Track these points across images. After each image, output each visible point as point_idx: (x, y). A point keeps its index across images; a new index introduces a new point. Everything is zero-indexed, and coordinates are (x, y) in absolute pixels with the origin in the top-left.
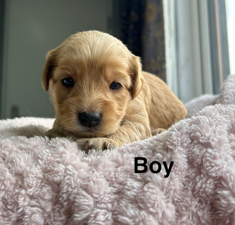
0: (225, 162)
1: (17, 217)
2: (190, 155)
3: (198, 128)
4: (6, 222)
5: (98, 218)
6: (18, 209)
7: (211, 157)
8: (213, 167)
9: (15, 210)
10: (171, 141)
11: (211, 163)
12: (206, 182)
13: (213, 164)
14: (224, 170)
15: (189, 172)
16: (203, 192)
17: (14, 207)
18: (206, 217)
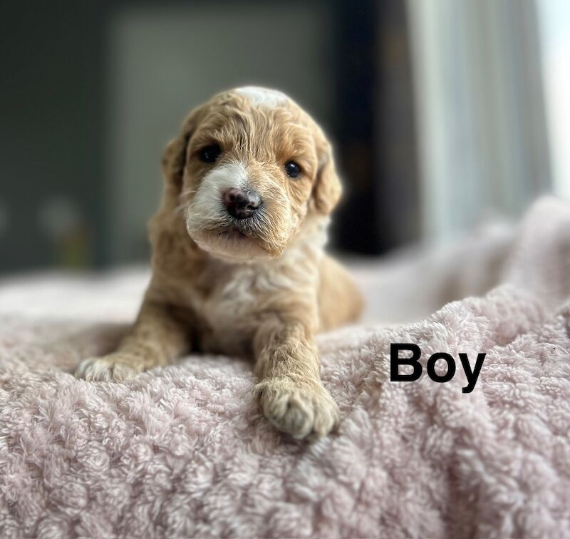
0: (470, 404)
1: (134, 477)
2: (414, 391)
3: (429, 347)
4: (114, 485)
5: (261, 486)
6: (136, 466)
7: (450, 397)
8: (451, 412)
9: (132, 466)
10: (380, 370)
11: (449, 405)
12: (441, 437)
13: (452, 408)
14: (470, 417)
15: (413, 419)
16: (437, 453)
17: (131, 462)
18: (442, 490)
